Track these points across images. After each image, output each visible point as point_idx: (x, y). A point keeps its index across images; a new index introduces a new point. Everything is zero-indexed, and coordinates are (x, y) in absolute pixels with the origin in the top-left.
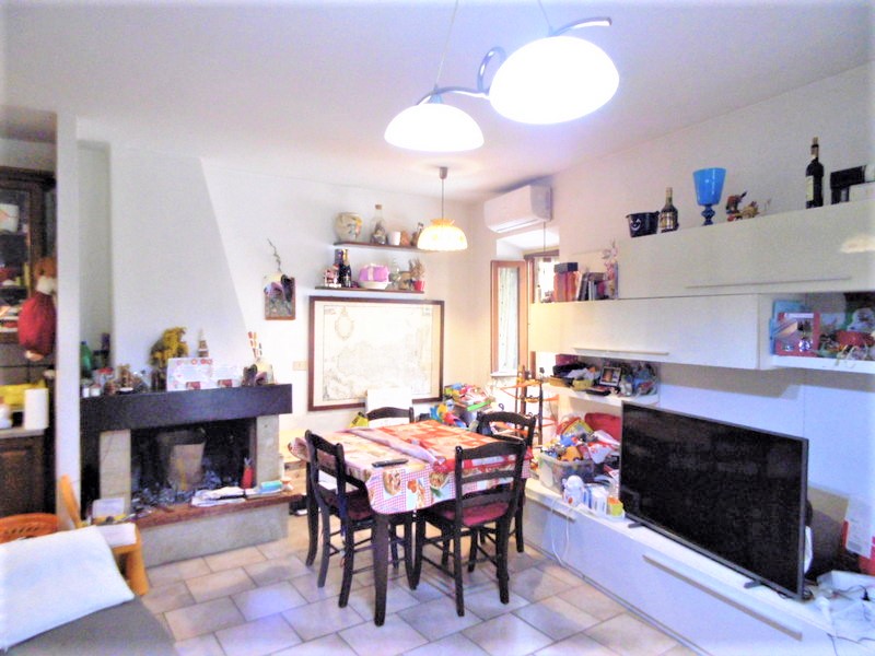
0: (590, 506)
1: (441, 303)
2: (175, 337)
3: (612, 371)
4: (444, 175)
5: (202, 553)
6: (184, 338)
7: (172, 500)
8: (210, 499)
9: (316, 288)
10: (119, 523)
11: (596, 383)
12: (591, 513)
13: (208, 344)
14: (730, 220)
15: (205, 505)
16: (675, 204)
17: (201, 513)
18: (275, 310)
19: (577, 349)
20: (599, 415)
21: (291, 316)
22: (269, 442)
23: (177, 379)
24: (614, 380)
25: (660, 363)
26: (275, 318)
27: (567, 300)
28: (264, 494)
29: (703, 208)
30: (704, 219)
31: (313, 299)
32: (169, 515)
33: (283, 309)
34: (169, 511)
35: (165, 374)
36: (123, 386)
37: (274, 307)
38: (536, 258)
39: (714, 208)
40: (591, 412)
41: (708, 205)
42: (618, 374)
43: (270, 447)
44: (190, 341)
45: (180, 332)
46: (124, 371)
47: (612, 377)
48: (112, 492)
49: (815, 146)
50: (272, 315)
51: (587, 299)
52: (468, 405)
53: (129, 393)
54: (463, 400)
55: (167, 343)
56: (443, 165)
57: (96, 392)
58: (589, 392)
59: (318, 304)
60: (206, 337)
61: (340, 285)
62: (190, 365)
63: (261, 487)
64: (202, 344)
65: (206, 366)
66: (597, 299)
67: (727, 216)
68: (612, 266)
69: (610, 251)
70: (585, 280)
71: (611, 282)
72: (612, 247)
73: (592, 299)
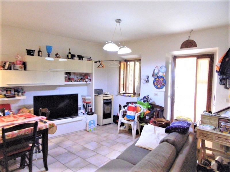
3: (10, 90)
11: (5, 95)
14: (56, 57)
16: (41, 50)
24: (12, 93)
29: (48, 53)
30: (48, 56)
39: (50, 54)
41: (49, 53)
42: (13, 91)
49: (70, 49)
51: (10, 69)
66: (15, 70)
67: (55, 57)
68: (20, 61)
69: (18, 57)
70: (10, 64)
71: (20, 66)
72: (18, 56)
73: (13, 70)
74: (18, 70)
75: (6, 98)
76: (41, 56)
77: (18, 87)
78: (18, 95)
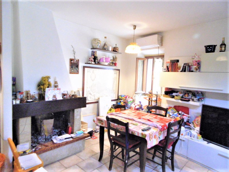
0: (191, 136)
1: (119, 70)
2: (47, 79)
3: (188, 94)
4: (135, 28)
5: (58, 160)
6: (50, 80)
7: (44, 140)
8: (61, 140)
9: (85, 63)
10: (29, 154)
11: (182, 97)
12: (191, 139)
13: (58, 82)
15: (59, 142)
16: (225, 43)
17: (59, 146)
18: (73, 70)
19: (180, 87)
20: (179, 106)
21: (77, 72)
22: (78, 117)
23: (49, 96)
24: (189, 96)
25: (205, 92)
26: (73, 73)
27: (175, 71)
28: (78, 136)
31: (84, 67)
32: (47, 148)
33: (75, 70)
34: (47, 146)
35: (44, 94)
36: (28, 99)
37: (73, 69)
38: (154, 58)
40: (176, 105)
42: (191, 95)
43: (78, 119)
44: (52, 81)
45: (48, 78)
46: (27, 93)
47: (188, 95)
48: (24, 141)
50: (72, 72)
51: (185, 71)
52: (128, 102)
53: (31, 102)
54: (126, 100)
55: (44, 82)
56: (135, 25)
57: (18, 102)
58: (181, 100)
59: (86, 69)
60: (57, 80)
61: (94, 63)
62: (53, 90)
63: (77, 134)
64: (56, 83)
65: (58, 91)
66: (189, 72)
68: (196, 61)
69: (195, 57)
70: (185, 65)
71: (195, 67)
72: (195, 55)
73: (187, 72)
74: (192, 71)
75: (180, 100)
76: (224, 51)
77: (197, 91)
78: (193, 100)
